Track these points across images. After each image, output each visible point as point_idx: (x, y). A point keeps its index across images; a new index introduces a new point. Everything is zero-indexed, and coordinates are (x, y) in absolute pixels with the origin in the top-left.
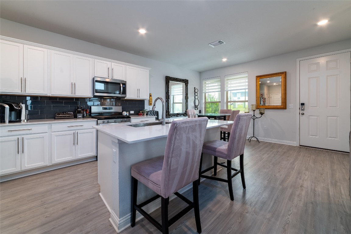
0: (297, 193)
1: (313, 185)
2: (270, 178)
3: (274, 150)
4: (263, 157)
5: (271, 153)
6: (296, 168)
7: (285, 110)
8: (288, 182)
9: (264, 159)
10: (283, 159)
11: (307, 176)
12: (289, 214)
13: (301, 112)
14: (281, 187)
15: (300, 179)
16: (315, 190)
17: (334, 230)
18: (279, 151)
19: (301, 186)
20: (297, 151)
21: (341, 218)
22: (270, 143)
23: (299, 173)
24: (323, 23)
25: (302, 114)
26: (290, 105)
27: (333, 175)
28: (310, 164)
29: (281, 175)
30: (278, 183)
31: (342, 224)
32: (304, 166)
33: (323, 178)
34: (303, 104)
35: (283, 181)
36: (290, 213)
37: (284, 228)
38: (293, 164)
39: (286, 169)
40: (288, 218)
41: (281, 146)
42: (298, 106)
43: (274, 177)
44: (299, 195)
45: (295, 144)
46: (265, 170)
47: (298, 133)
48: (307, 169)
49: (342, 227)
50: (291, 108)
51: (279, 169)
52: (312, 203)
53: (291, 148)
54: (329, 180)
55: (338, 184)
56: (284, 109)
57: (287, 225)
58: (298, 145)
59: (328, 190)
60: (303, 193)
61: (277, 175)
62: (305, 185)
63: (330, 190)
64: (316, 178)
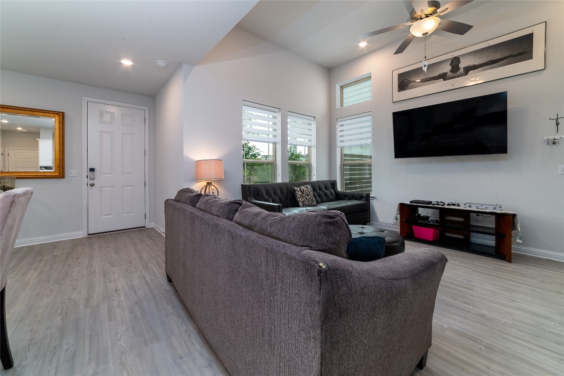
0: (115, 303)
1: (128, 280)
2: (62, 309)
3: (45, 258)
4: (27, 278)
5: (41, 265)
6: (97, 270)
7: (61, 180)
8: (95, 296)
9: (31, 283)
10: (70, 265)
11: (117, 274)
12: (119, 338)
13: (90, 182)
14: (89, 310)
15: (110, 282)
16: (133, 286)
17: (166, 315)
18: (56, 255)
19: (116, 291)
20: (87, 245)
21: (166, 299)
22: (31, 248)
23: (105, 275)
24: (127, 63)
25: (91, 185)
26: (69, 171)
27: (141, 258)
28: (113, 256)
29: (80, 293)
30: (81, 307)
31: (168, 304)
32: (107, 262)
33: (134, 266)
34: (92, 170)
35: (88, 300)
36: (119, 336)
37: (122, 364)
38: (91, 266)
39: (84, 279)
40: (121, 345)
41: (55, 245)
42: (85, 172)
43: (70, 302)
44: (119, 305)
45: (81, 234)
46: (46, 301)
47: (86, 216)
48: (112, 265)
49: (169, 307)
50: (72, 175)
51: (72, 284)
52: (137, 303)
53: (75, 243)
54: (140, 266)
55: (149, 265)
56: (59, 178)
57: (123, 355)
58: (86, 235)
59: (144, 277)
60: (123, 298)
61: (73, 296)
62: (120, 287)
63: (146, 276)
64: (127, 270)
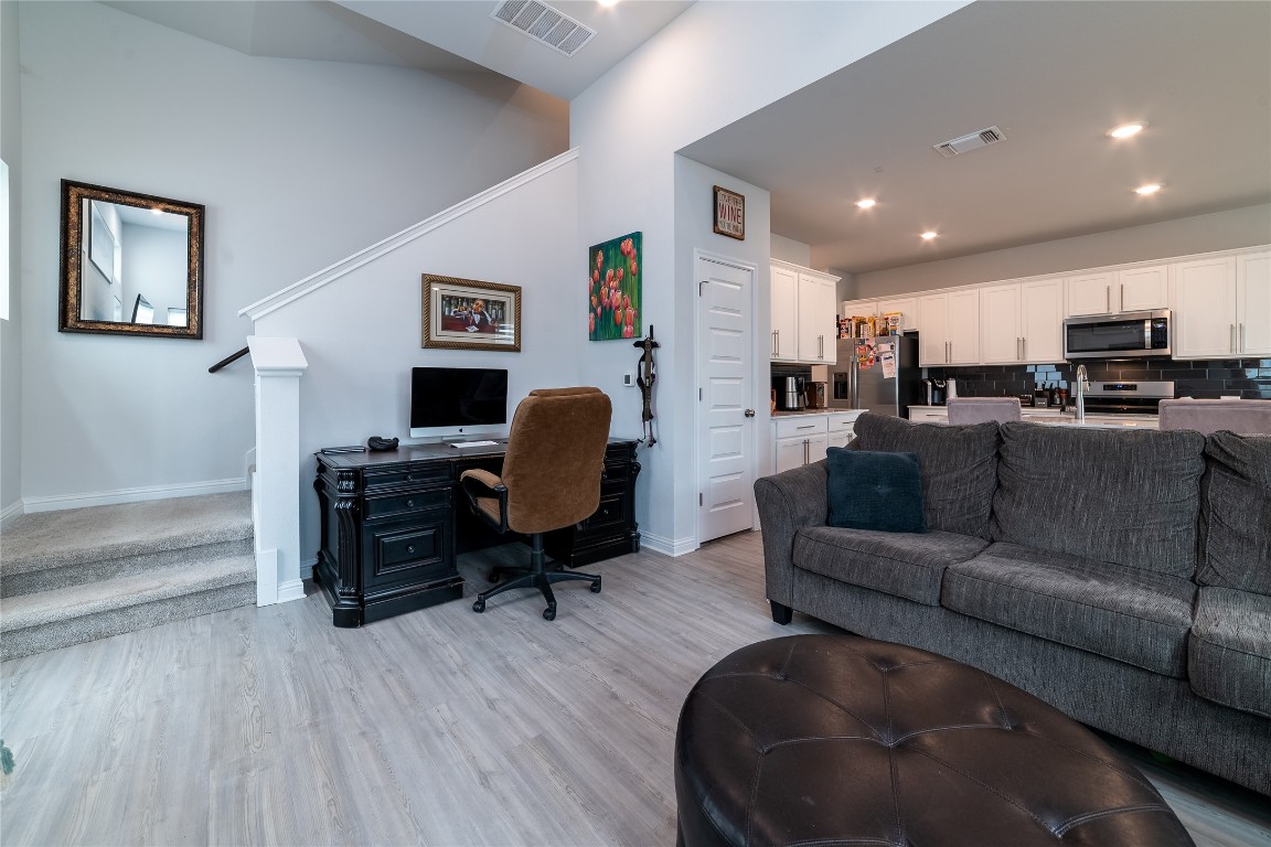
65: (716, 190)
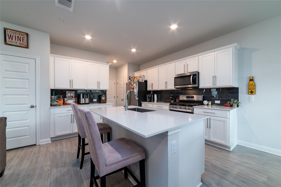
65: (5, 30)
